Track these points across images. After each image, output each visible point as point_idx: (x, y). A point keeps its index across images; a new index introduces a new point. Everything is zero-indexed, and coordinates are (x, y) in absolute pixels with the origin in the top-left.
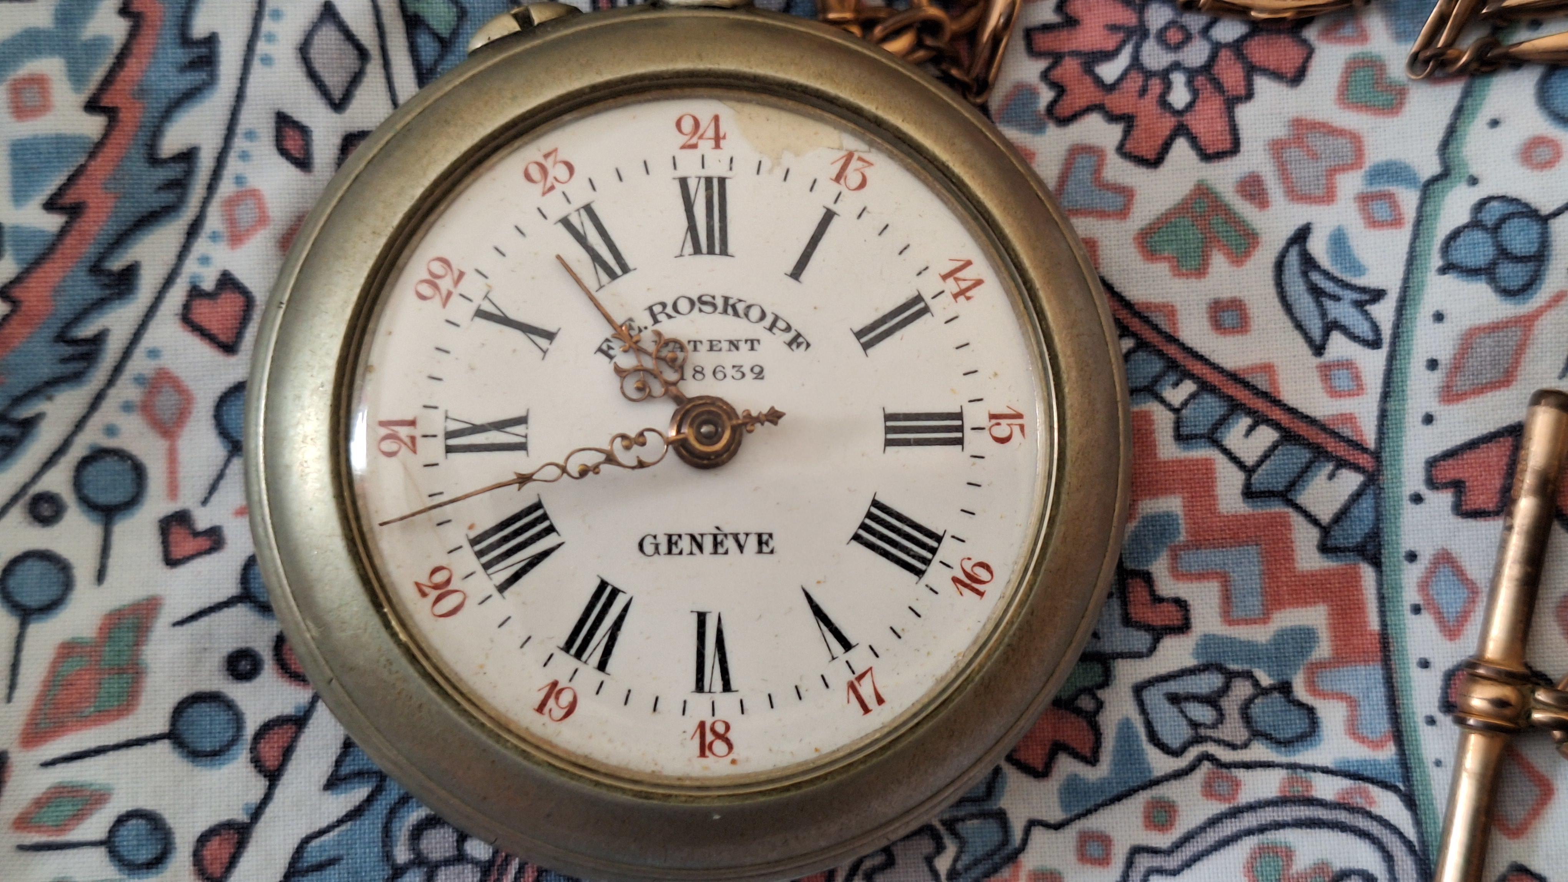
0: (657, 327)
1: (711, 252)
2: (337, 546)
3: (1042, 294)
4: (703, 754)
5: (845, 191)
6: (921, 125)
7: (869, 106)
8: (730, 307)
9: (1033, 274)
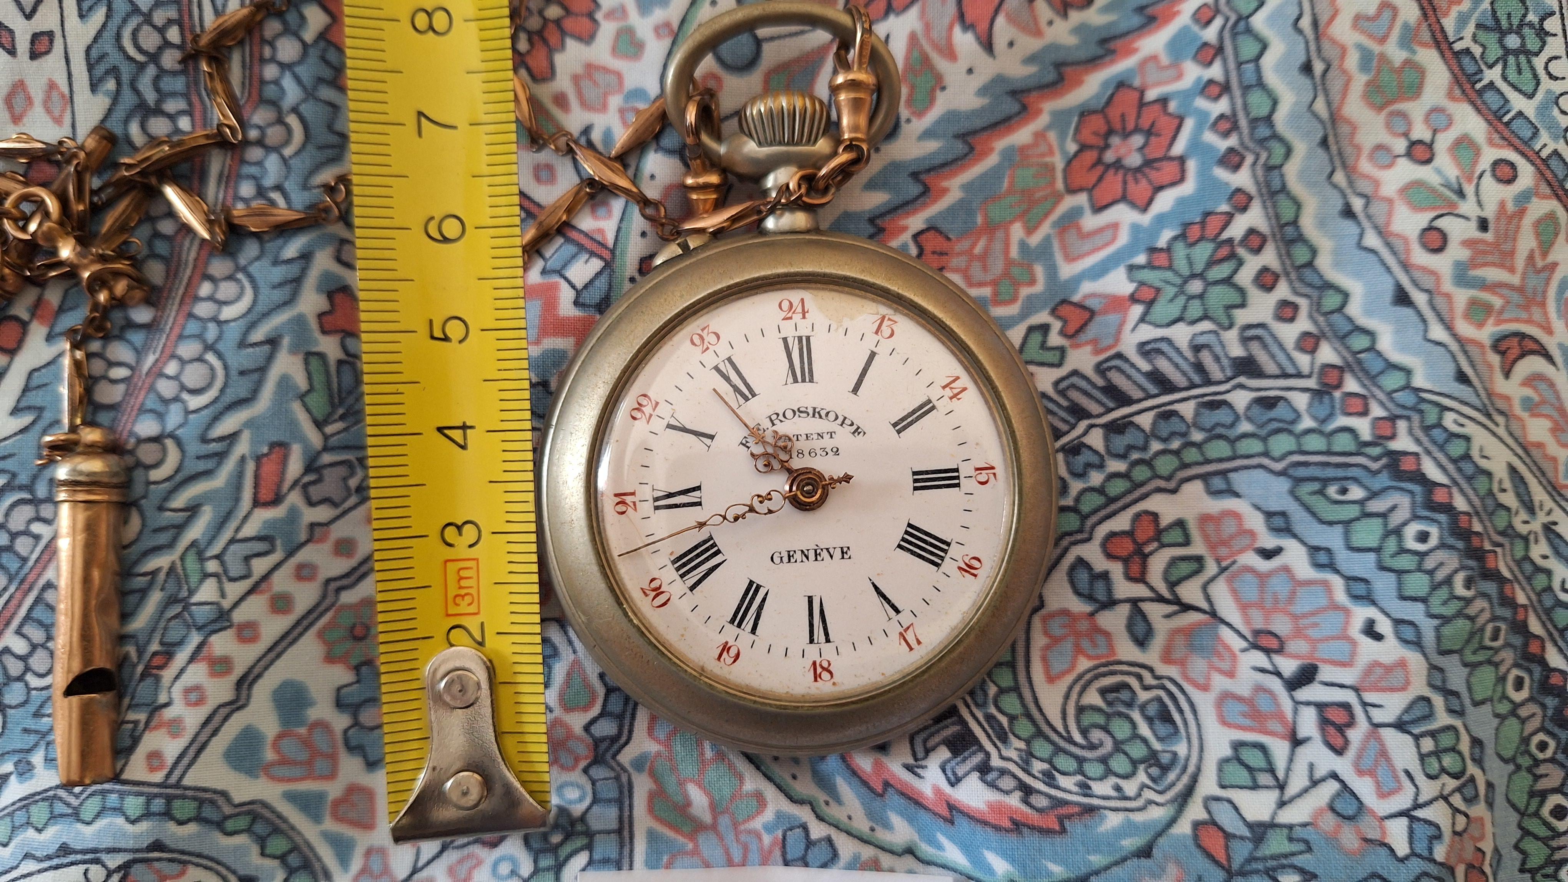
0: (774, 428)
1: (804, 381)
2: (594, 569)
3: (1003, 394)
4: (816, 680)
5: (882, 340)
6: (925, 296)
7: (894, 287)
8: (816, 413)
9: (998, 383)
